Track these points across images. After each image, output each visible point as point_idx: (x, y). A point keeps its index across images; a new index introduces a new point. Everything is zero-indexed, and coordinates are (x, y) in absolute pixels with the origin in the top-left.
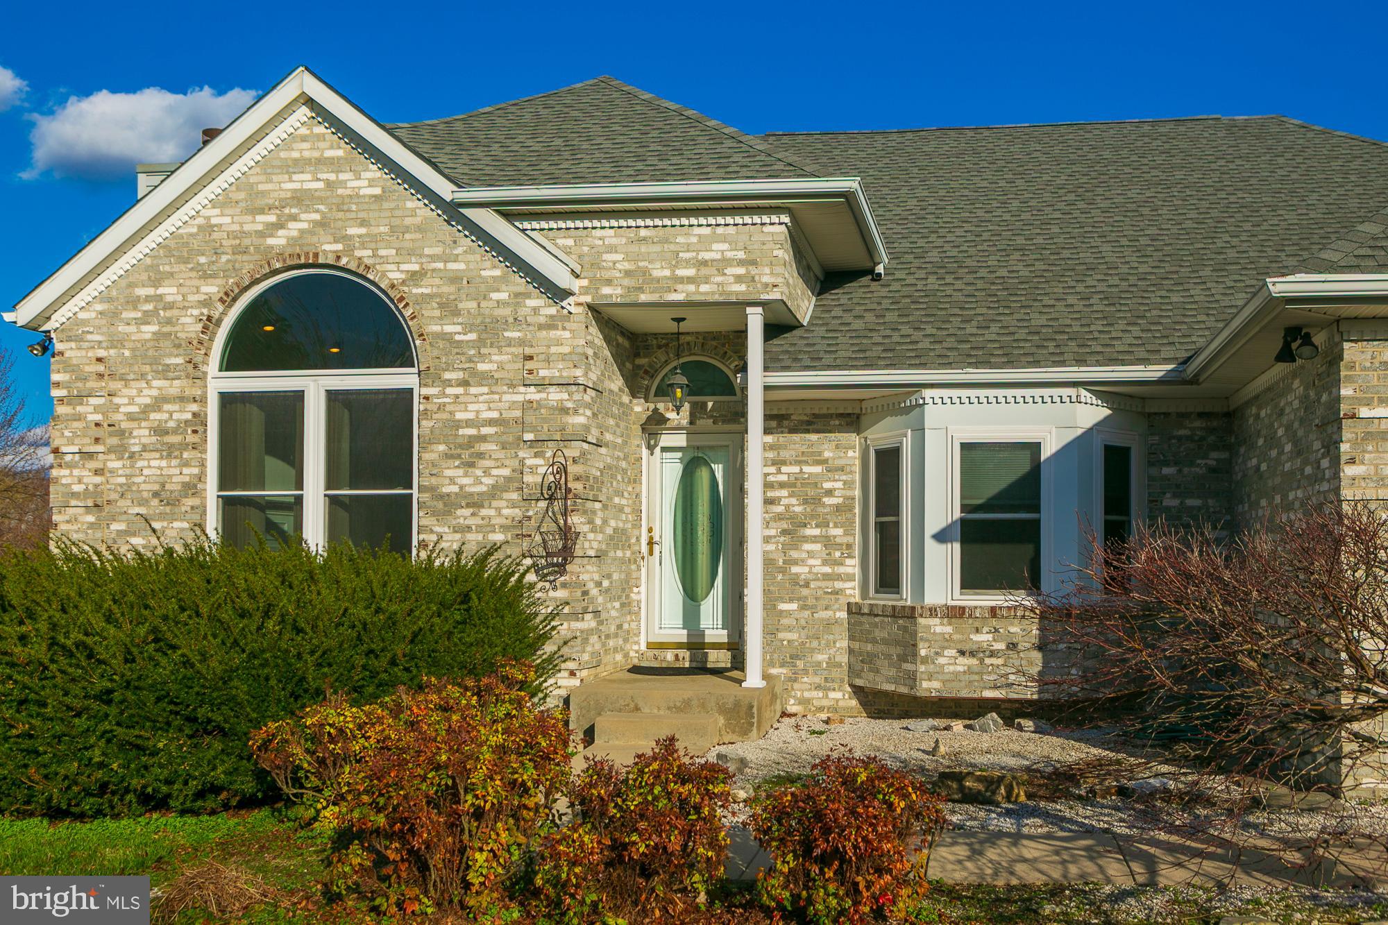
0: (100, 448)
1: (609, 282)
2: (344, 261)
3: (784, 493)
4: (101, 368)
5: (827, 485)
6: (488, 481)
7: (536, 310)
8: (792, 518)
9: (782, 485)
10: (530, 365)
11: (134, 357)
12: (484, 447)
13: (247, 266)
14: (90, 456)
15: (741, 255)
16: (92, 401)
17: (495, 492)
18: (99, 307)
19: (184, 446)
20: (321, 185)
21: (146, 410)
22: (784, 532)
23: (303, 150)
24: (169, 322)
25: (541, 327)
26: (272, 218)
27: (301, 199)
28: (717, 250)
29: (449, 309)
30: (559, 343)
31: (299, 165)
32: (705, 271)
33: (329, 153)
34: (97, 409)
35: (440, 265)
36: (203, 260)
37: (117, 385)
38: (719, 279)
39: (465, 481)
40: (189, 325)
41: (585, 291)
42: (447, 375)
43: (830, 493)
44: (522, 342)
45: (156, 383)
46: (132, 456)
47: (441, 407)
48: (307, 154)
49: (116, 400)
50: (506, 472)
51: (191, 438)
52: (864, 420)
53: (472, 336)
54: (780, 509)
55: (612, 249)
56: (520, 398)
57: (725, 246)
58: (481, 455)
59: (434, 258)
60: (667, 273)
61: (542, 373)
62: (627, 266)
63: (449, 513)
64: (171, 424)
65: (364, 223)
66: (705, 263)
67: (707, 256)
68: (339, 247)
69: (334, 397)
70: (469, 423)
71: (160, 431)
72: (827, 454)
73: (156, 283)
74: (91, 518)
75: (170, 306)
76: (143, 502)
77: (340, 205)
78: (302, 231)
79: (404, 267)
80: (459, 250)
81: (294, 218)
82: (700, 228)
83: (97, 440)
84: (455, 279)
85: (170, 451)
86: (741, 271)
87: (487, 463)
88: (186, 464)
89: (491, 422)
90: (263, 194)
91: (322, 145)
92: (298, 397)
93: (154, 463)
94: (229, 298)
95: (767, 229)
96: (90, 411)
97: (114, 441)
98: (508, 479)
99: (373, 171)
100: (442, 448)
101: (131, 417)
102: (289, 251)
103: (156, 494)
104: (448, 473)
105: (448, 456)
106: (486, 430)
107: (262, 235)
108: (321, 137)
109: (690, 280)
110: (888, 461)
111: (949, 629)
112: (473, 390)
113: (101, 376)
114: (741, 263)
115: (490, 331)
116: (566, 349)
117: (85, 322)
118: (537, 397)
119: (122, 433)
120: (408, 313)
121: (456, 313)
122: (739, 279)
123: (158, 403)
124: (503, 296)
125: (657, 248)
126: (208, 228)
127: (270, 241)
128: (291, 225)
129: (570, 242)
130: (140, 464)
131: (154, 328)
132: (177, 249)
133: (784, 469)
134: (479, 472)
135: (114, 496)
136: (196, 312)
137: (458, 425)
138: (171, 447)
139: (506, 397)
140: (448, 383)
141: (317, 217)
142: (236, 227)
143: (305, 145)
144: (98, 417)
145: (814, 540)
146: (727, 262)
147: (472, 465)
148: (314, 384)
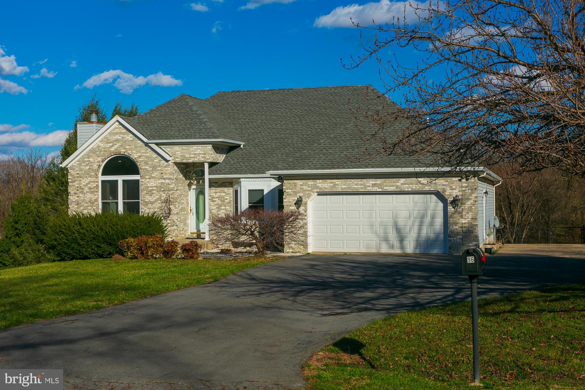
0: (78, 192)
1: (177, 158)
2: (125, 154)
3: (217, 199)
4: (78, 175)
5: (226, 198)
6: (155, 199)
7: (163, 163)
8: (219, 205)
9: (217, 198)
10: (162, 175)
11: (84, 173)
12: (154, 192)
13: (107, 154)
14: (76, 193)
15: (203, 152)
16: (76, 182)
17: (156, 201)
18: (77, 163)
19: (95, 191)
20: (121, 138)
21: (87, 184)
22: (217, 208)
23: (117, 131)
24: (91, 166)
25: (164, 167)
26: (111, 145)
27: (117, 140)
28: (198, 151)
29: (146, 163)
30: (168, 170)
31: (116, 134)
32: (196, 156)
33: (122, 131)
34: (77, 184)
35: (144, 154)
36: (98, 153)
37: (82, 179)
38: (199, 157)
39: (150, 199)
40: (95, 166)
41: (173, 160)
42: (146, 177)
43: (226, 199)
44: (161, 170)
45: (89, 179)
46: (84, 193)
47: (145, 184)
48: (118, 131)
49: (81, 182)
50: (158, 197)
51: (96, 190)
52: (233, 184)
53: (151, 169)
54: (216, 203)
55: (178, 151)
56: (160, 182)
57: (200, 151)
58: (153, 193)
59: (143, 153)
60: (189, 156)
61: (165, 177)
62: (181, 155)
63: (147, 205)
64: (92, 187)
65: (129, 146)
66: (196, 154)
67: (196, 153)
68: (125, 150)
69: (124, 181)
70: (150, 187)
71: (90, 188)
72: (226, 191)
73: (89, 158)
74: (76, 206)
75: (91, 163)
76: (87, 203)
77: (125, 142)
78: (117, 147)
79: (137, 155)
80: (148, 151)
81: (116, 144)
82: (195, 147)
83: (78, 190)
84: (147, 157)
85: (92, 193)
86: (203, 156)
87: (154, 195)
88: (95, 195)
89: (155, 187)
90: (110, 139)
91: (121, 129)
92: (117, 181)
93: (89, 195)
94: (103, 161)
95: (208, 147)
96: (76, 184)
97: (81, 190)
98: (158, 198)
99: (131, 135)
100: (145, 192)
101: (84, 185)
102: (114, 151)
103: (89, 201)
104: (146, 197)
105: (147, 194)
106: (154, 188)
107: (109, 148)
108: (120, 128)
109: (193, 157)
110: (236, 193)
112: (151, 180)
113: (78, 177)
114: (203, 154)
115: (154, 168)
116: (169, 172)
117: (75, 166)
118: (164, 181)
119: (82, 189)
120: (138, 164)
121: (148, 164)
122: (202, 157)
123: (90, 182)
124: (157, 161)
125: (187, 151)
126: (99, 146)
127: (111, 149)
128: (115, 146)
129: (170, 150)
130: (86, 195)
131: (89, 167)
132: (93, 151)
133: (217, 194)
134: (153, 197)
135: (81, 202)
136: (97, 164)
137: (148, 187)
138: (92, 192)
139: (158, 181)
140: (146, 179)
141: (120, 144)
142: (104, 146)
143: (118, 129)
144: (78, 186)
145: (223, 209)
146: (200, 154)
147: (151, 195)
148: (120, 179)
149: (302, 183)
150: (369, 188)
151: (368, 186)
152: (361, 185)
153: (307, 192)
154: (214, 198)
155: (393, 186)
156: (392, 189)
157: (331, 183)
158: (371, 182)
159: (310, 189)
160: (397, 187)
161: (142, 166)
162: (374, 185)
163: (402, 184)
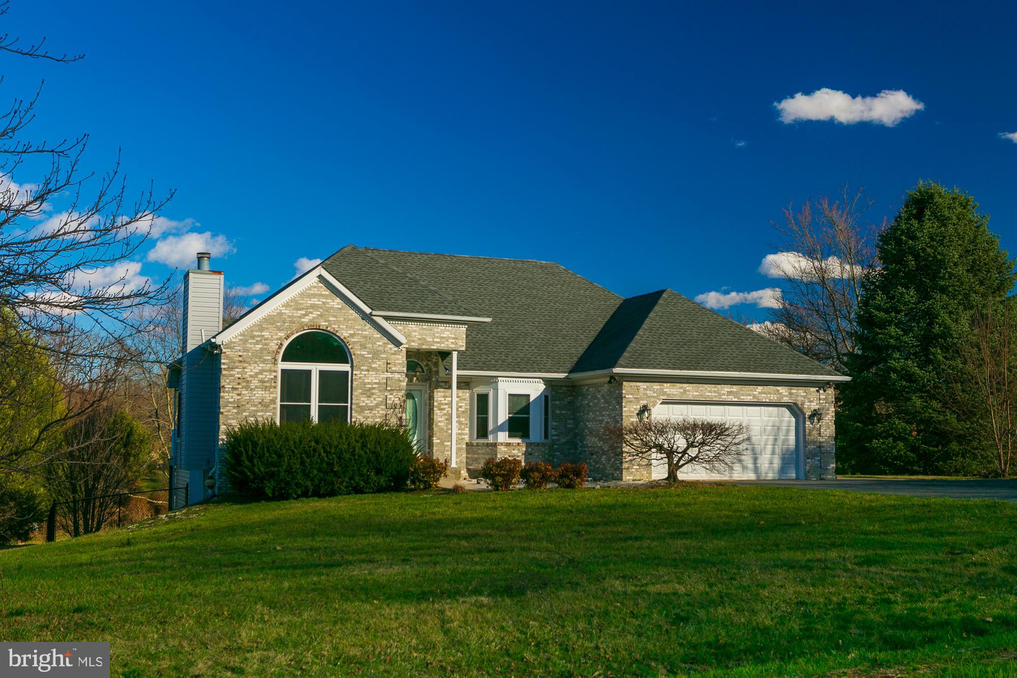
0: (240, 386)
1: (414, 341)
2: (329, 329)
4: (241, 359)
5: (460, 405)
6: (375, 402)
7: (391, 349)
9: (446, 404)
10: (389, 366)
11: (252, 356)
12: (374, 391)
13: (294, 328)
14: (236, 389)
15: (453, 336)
16: (237, 370)
17: (377, 406)
18: (240, 338)
19: (271, 387)
20: (321, 303)
21: (257, 374)
22: (447, 419)
23: (315, 291)
24: (266, 344)
25: (392, 354)
26: (303, 312)
27: (313, 306)
28: (447, 334)
29: (363, 347)
30: (398, 359)
31: (311, 296)
32: (442, 340)
33: (323, 293)
34: (238, 373)
35: (360, 332)
36: (279, 324)
37: (247, 365)
38: (447, 343)
39: (368, 402)
40: (273, 346)
41: (406, 343)
42: (362, 368)
44: (386, 358)
45: (261, 365)
46: (251, 389)
47: (360, 378)
48: (316, 292)
49: (246, 370)
50: (381, 399)
51: (273, 384)
52: (472, 384)
53: (370, 356)
54: (445, 412)
56: (386, 376)
57: (450, 333)
58: (373, 394)
59: (358, 330)
60: (431, 340)
61: (393, 368)
62: (419, 337)
63: (362, 412)
64: (266, 379)
65: (335, 316)
66: (442, 338)
67: (443, 335)
68: (327, 324)
69: (322, 373)
70: (369, 383)
71: (262, 381)
72: (460, 395)
73: (261, 331)
74: (235, 411)
75: (267, 339)
76: (255, 406)
77: (327, 310)
78: (314, 317)
79: (349, 332)
80: (367, 328)
81: (311, 313)
82: (441, 327)
83: (239, 384)
84: (365, 337)
85: (265, 389)
86: (453, 341)
87: (374, 396)
88: (272, 393)
89: (376, 383)
90: (300, 304)
91: (321, 290)
92: (308, 373)
93: (260, 392)
94: (287, 338)
95: (460, 330)
96: (236, 373)
97: (244, 384)
98: (382, 402)
99: (338, 300)
100: (360, 391)
101: (251, 376)
102: (309, 324)
103: (260, 403)
104: (362, 399)
105: (362, 394)
106: (374, 386)
107: (300, 317)
108: (320, 287)
109: (438, 342)
110: (483, 400)
111: (506, 449)
112: (371, 373)
113: (240, 362)
114: (453, 338)
115: (376, 355)
116: (400, 362)
117: (235, 342)
118: (391, 376)
119: (248, 382)
120: (350, 347)
121: (365, 348)
122: (452, 343)
123: (261, 372)
124: (381, 343)
125: (428, 332)
126: (280, 314)
127: (303, 320)
128: (310, 315)
129: (402, 328)
130: (254, 392)
131: (261, 346)
132: (269, 320)
134: (372, 399)
135: (245, 403)
136: (276, 342)
137: (366, 384)
138: (266, 387)
139: (381, 376)
140: (363, 370)
141: (319, 313)
142: (291, 314)
144: (240, 376)
146: (450, 338)
147: (370, 397)
148: (315, 368)
149: (645, 387)
150: (723, 397)
151: (724, 394)
152: (715, 392)
153: (652, 400)
154: (442, 404)
155: (749, 395)
156: (749, 398)
157: (681, 388)
158: (726, 389)
159: (655, 395)
160: (754, 396)
161: (357, 351)
162: (730, 393)
163: (759, 393)
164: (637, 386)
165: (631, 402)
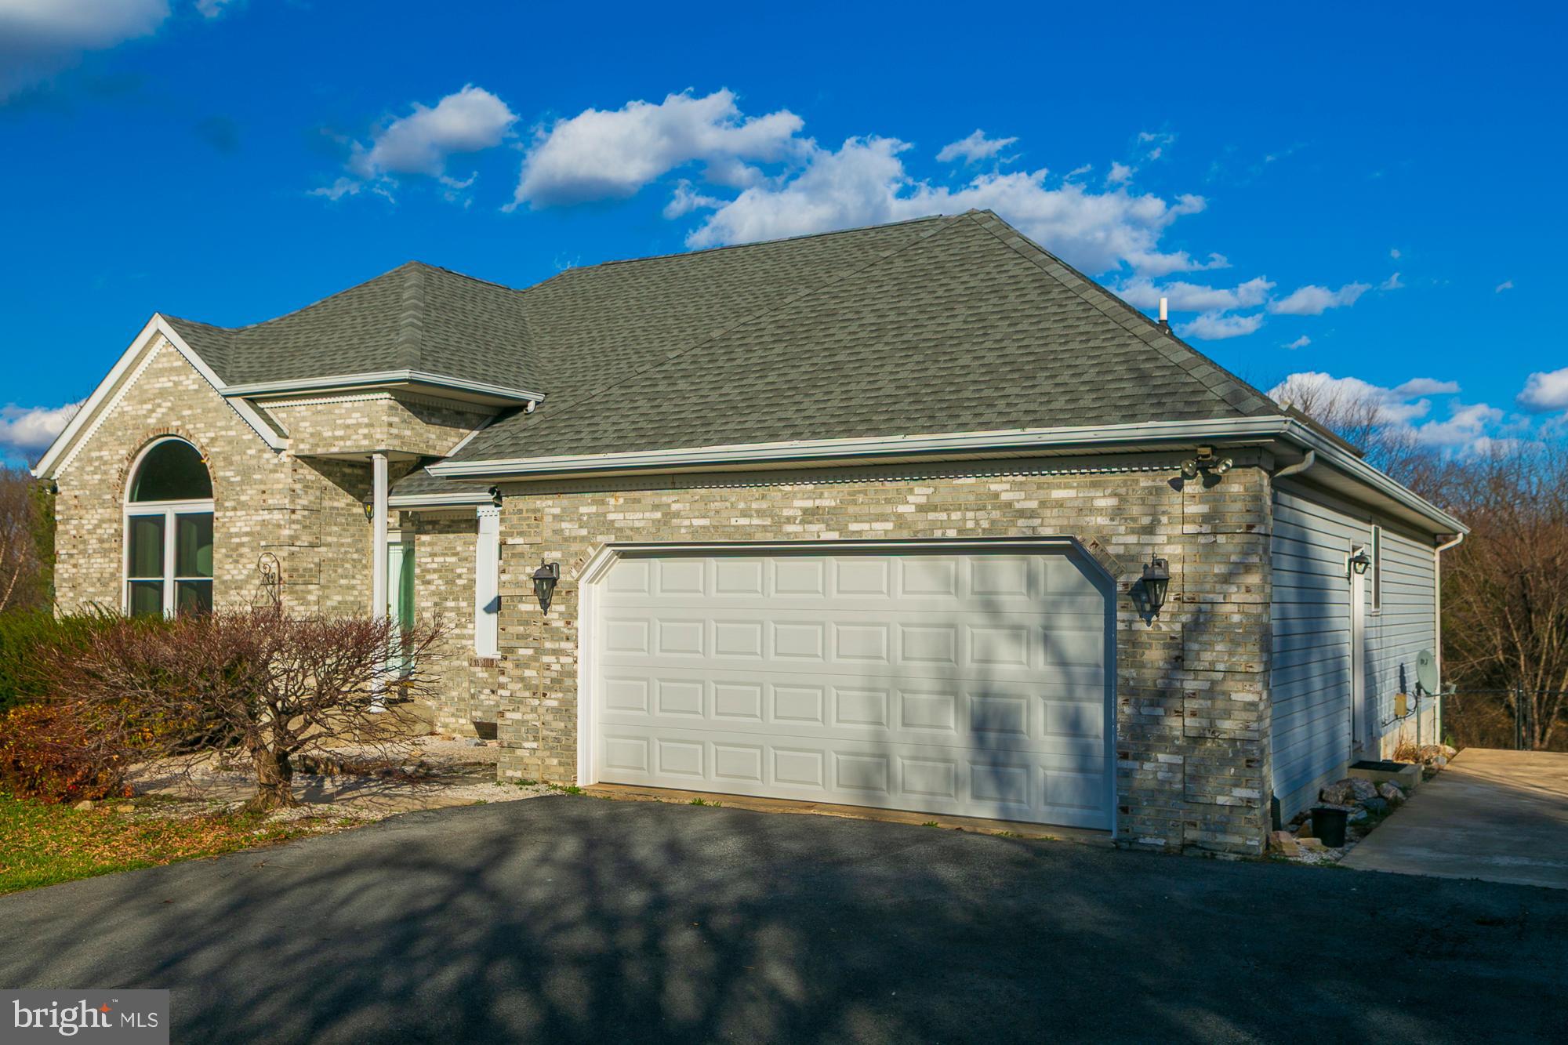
0: (76, 551)
1: (303, 441)
2: (180, 433)
3: (435, 576)
4: (77, 502)
5: (459, 571)
6: (245, 572)
7: (268, 460)
8: (439, 593)
9: (435, 571)
10: (265, 496)
11: (91, 494)
12: (243, 550)
13: (139, 437)
14: (72, 556)
15: (366, 420)
16: (73, 522)
17: (247, 581)
18: (75, 464)
19: (113, 550)
20: (171, 384)
21: (95, 527)
23: (164, 363)
24: (105, 472)
26: (149, 406)
27: (163, 393)
28: (355, 418)
29: (228, 462)
30: (278, 481)
31: (161, 372)
32: (350, 432)
33: (173, 365)
34: (74, 527)
35: (223, 433)
36: (120, 433)
38: (355, 437)
39: (235, 572)
40: (115, 474)
41: (292, 447)
42: (227, 504)
43: (460, 576)
44: (262, 482)
45: (100, 511)
46: (89, 556)
47: (226, 525)
48: (166, 365)
49: (82, 522)
50: (253, 566)
51: (114, 545)
53: (238, 479)
55: (304, 419)
56: (259, 518)
57: (358, 415)
58: (241, 555)
59: (221, 428)
60: (330, 434)
61: (270, 502)
62: (311, 430)
63: (227, 593)
64: (106, 536)
65: (190, 407)
66: (348, 427)
67: (350, 421)
68: (179, 423)
69: (181, 518)
70: (238, 535)
71: (101, 541)
72: (459, 549)
73: (100, 449)
74: (72, 594)
75: (105, 463)
76: (93, 584)
77: (180, 396)
78: (163, 414)
79: (207, 435)
80: (233, 423)
81: (159, 406)
82: (346, 404)
83: (74, 546)
84: (230, 442)
85: (105, 553)
86: (366, 431)
87: (244, 560)
88: (111, 561)
89: (247, 534)
90: (146, 391)
91: (172, 359)
92: (159, 520)
93: (99, 560)
94: (132, 457)
95: (379, 402)
96: (72, 528)
97: (82, 546)
98: (254, 571)
99: (193, 376)
100: (224, 551)
101: (89, 532)
102: (157, 427)
103: (99, 580)
104: (227, 567)
105: (227, 556)
106: (245, 539)
107: (145, 417)
108: (171, 354)
109: (342, 438)
111: (486, 675)
112: (239, 513)
113: (76, 507)
114: (367, 425)
115: (246, 475)
116: (281, 486)
117: (70, 473)
118: (268, 517)
119: (85, 542)
120: (208, 465)
121: (231, 464)
122: (365, 436)
123: (100, 523)
124: (252, 452)
125: (325, 418)
126: (122, 414)
127: (148, 421)
128: (158, 410)
129: (285, 415)
130: (92, 561)
131: (99, 477)
132: (108, 428)
133: (436, 559)
134: (241, 567)
135: (81, 581)
136: (116, 466)
137: (231, 535)
138: (105, 550)
139: (254, 518)
140: (228, 509)
141: (169, 404)
142: (134, 413)
143: (165, 359)
144: (75, 532)
145: (452, 609)
146: (359, 425)
147: (237, 562)
148: (170, 509)
149: (557, 511)
150: (790, 528)
151: (790, 520)
152: (760, 513)
153: (575, 547)
154: (428, 571)
155: (882, 518)
156: (880, 529)
157: (656, 507)
158: (798, 498)
159: (584, 532)
160: (900, 521)
161: (220, 472)
162: (810, 515)
163: (921, 508)
164: (535, 510)
165: (521, 555)
